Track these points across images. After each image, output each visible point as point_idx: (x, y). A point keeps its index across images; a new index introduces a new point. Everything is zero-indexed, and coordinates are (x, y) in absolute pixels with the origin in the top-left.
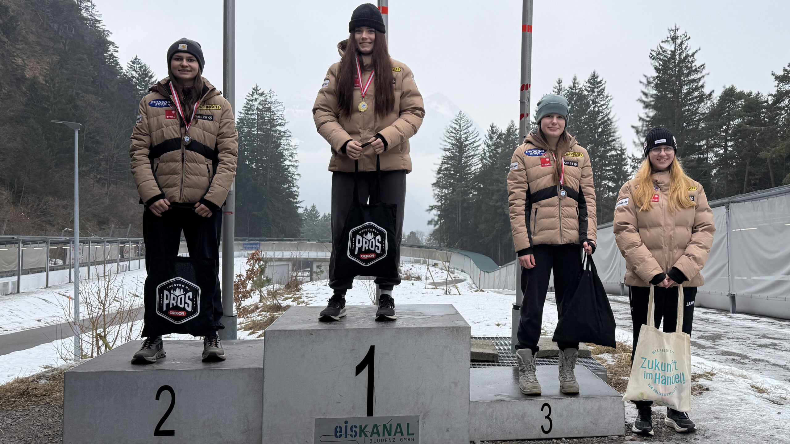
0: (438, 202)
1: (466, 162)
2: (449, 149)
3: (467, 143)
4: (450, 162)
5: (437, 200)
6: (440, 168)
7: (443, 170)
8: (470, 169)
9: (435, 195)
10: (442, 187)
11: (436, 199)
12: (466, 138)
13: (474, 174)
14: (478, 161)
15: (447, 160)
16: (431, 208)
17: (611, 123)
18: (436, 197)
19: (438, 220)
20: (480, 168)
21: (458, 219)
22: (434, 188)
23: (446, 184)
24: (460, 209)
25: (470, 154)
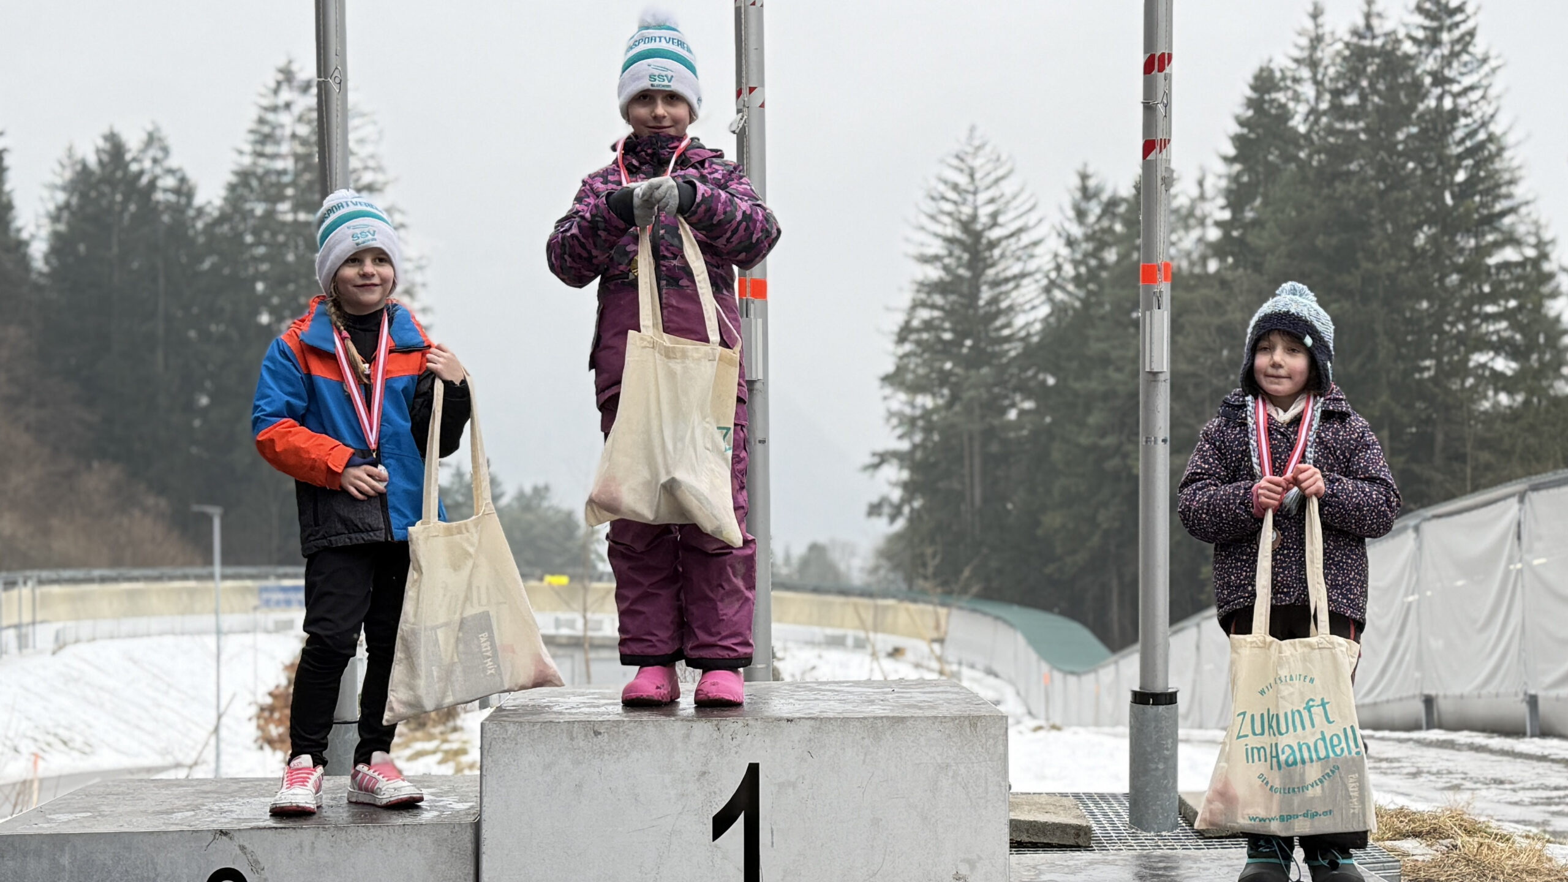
0: (901, 437)
1: (994, 301)
2: (937, 258)
3: (994, 234)
4: (938, 299)
5: (899, 431)
6: (908, 323)
7: (918, 331)
8: (1008, 325)
9: (891, 414)
10: (915, 388)
11: (894, 428)
12: (994, 216)
13: (1022, 339)
14: (1033, 295)
15: (929, 293)
16: (876, 460)
17: (1501, 150)
18: (895, 421)
19: (904, 501)
20: (1045, 320)
21: (972, 495)
22: (888, 391)
23: (927, 376)
24: (977, 461)
25: (1009, 273)
